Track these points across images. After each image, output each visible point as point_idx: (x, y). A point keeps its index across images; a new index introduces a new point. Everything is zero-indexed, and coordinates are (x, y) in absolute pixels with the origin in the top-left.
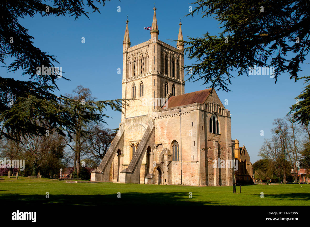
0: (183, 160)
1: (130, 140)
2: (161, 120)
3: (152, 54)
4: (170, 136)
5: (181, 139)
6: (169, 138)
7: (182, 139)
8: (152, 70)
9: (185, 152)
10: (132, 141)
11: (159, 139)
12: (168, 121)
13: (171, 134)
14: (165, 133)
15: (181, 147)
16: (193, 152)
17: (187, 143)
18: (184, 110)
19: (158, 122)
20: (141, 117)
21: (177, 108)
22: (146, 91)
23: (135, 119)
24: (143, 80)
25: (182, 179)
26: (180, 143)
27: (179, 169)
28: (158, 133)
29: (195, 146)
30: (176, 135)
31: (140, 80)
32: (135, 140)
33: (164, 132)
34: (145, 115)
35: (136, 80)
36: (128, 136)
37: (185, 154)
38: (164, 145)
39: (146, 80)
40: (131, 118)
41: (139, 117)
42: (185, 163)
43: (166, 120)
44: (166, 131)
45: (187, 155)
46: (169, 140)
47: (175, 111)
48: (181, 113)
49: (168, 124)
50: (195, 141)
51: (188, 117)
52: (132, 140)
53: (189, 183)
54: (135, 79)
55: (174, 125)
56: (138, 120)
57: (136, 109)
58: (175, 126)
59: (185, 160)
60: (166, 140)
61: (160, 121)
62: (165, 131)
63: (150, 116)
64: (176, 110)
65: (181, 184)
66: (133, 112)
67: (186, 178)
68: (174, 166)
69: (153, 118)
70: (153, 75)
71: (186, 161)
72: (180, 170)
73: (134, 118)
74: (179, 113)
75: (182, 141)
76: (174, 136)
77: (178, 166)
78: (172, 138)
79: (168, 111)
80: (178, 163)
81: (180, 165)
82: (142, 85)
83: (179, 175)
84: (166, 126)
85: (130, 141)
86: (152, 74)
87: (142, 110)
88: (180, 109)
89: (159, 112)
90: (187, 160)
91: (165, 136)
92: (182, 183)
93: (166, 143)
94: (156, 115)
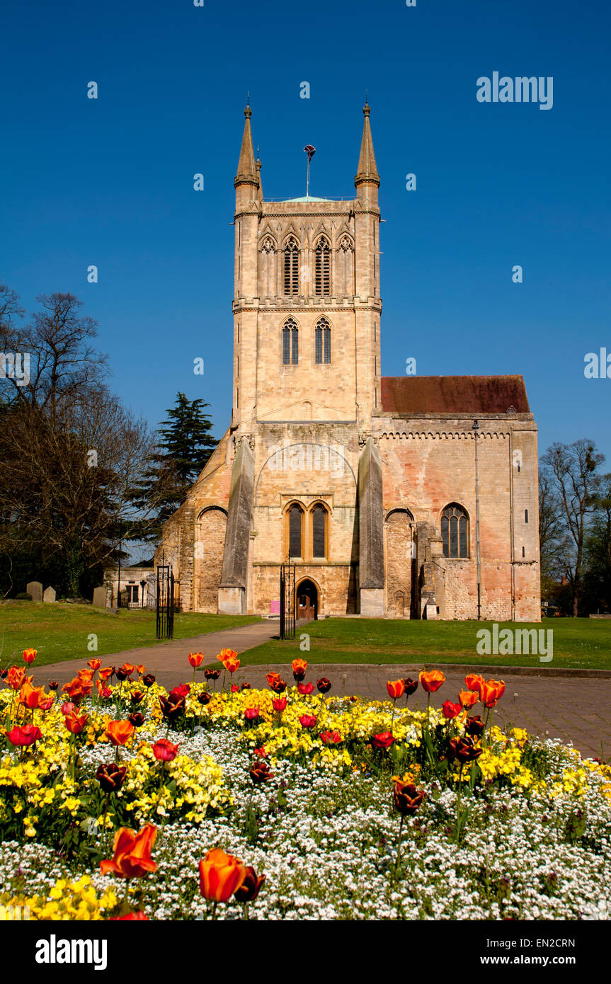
0: (484, 556)
1: (281, 489)
2: (404, 444)
3: (367, 244)
4: (438, 490)
5: (477, 501)
6: (434, 494)
7: (480, 503)
8: (368, 294)
9: (490, 536)
10: (292, 492)
11: (399, 494)
12: (429, 450)
13: (443, 485)
14: (421, 481)
15: (478, 522)
16: (521, 539)
17: (497, 512)
18: (492, 425)
19: (393, 447)
20: (329, 425)
21: (466, 415)
22: (343, 350)
23: (301, 428)
24: (332, 316)
25: (479, 606)
26: (474, 512)
27: (471, 579)
28: (393, 477)
29: (527, 521)
30: (459, 490)
31: (319, 314)
32: (305, 492)
33: (418, 479)
34: (346, 423)
35: (300, 310)
36: (273, 477)
37: (490, 541)
38: (418, 513)
39: (340, 319)
40: (285, 422)
41: (322, 423)
42: (489, 565)
43: (426, 446)
44: (424, 476)
45: (496, 543)
46: (435, 501)
47: (459, 424)
48: (479, 431)
49: (431, 455)
50: (526, 511)
51: (500, 444)
52: (293, 490)
53: (502, 616)
54: (296, 306)
55: (453, 462)
56: (314, 433)
57: (303, 399)
58: (455, 465)
59: (489, 556)
60: (421, 501)
61: (399, 444)
62: (421, 476)
63: (365, 428)
64: (462, 421)
65: (476, 618)
66: (291, 406)
67: (494, 603)
68: (454, 572)
69: (377, 435)
70: (373, 309)
71: (494, 558)
72: (474, 583)
73: (298, 426)
74: (473, 432)
75: (481, 506)
76: (454, 492)
77: (467, 572)
78: (444, 496)
79: (431, 421)
80: (466, 565)
81: (475, 570)
82: (323, 329)
83: (470, 594)
84: (425, 460)
85: (283, 493)
86: (369, 304)
87: (327, 404)
88: (476, 421)
89: (400, 421)
90: (499, 557)
91: (420, 489)
92: (479, 617)
93: (423, 507)
94: (387, 426)
